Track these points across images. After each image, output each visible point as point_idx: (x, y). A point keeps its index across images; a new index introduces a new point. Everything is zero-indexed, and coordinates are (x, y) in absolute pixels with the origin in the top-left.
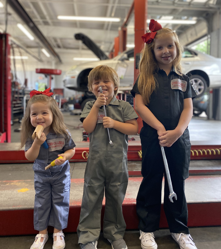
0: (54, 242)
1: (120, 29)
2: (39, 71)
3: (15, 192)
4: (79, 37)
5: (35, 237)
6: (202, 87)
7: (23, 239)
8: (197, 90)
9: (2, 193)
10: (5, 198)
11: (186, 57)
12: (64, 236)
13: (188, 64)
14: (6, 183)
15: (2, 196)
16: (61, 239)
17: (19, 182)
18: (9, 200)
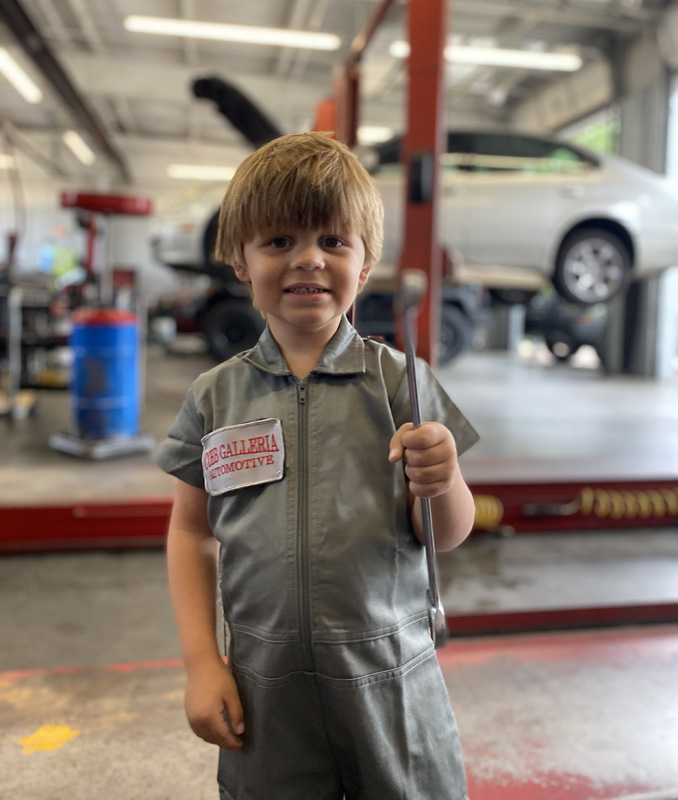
1: (338, 73)
2: (72, 198)
3: (8, 751)
6: (614, 272)
8: (599, 280)
17: (21, 683)
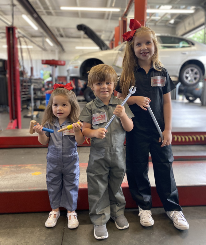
0: (69, 221)
1: (120, 19)
2: (44, 62)
3: (29, 175)
4: (81, 27)
5: (49, 214)
6: (198, 76)
7: (39, 215)
8: (193, 79)
9: (18, 176)
10: (21, 181)
11: (183, 47)
12: (77, 215)
13: (185, 54)
14: (20, 167)
15: (19, 178)
16: (75, 218)
17: (32, 166)
18: (25, 182)
